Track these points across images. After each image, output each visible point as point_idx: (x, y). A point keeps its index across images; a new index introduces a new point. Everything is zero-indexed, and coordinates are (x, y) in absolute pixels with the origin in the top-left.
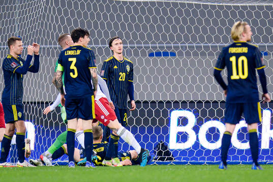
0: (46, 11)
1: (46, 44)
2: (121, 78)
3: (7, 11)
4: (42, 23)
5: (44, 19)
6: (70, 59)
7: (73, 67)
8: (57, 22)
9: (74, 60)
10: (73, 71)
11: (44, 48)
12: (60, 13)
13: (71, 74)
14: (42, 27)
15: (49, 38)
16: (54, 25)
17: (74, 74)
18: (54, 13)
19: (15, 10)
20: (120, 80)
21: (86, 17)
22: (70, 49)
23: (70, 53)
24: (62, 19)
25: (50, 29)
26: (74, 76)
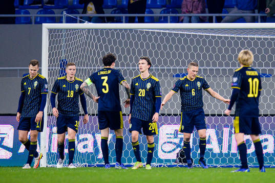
0: (87, 39)
1: (87, 66)
2: (141, 94)
3: (55, 38)
4: (85, 49)
5: (86, 46)
6: (102, 78)
7: (105, 84)
8: (97, 48)
9: (106, 78)
10: (105, 87)
11: (85, 70)
12: (99, 41)
13: (103, 90)
14: (84, 52)
15: (89, 62)
16: (94, 51)
17: (106, 90)
18: (94, 40)
19: (62, 37)
20: (140, 95)
21: (121, 45)
22: (103, 70)
23: (102, 73)
24: (101, 45)
25: (91, 53)
26: (105, 91)
